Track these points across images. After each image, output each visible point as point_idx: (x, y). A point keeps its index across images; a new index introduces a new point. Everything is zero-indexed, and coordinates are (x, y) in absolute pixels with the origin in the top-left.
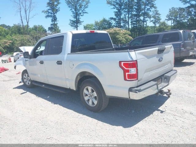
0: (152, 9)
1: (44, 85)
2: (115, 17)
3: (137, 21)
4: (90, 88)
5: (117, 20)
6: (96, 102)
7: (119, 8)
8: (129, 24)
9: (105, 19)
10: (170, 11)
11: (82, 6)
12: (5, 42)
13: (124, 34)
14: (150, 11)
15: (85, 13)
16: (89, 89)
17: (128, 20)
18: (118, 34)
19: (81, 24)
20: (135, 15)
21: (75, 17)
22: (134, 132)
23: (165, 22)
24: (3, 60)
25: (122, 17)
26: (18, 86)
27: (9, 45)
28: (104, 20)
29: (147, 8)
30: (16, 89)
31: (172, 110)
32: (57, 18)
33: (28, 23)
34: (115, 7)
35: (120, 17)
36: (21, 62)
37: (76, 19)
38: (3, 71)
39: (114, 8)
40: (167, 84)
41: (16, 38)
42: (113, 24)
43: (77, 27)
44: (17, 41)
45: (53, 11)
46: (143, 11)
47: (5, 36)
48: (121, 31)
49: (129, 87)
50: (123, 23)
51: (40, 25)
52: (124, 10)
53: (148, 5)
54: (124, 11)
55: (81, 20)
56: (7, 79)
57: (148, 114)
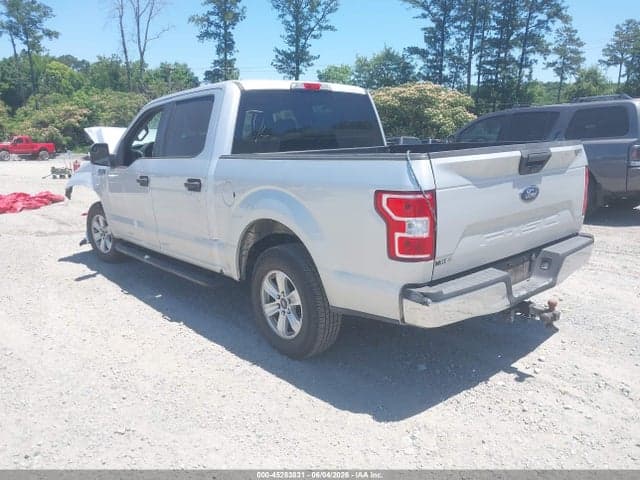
0: (553, 22)
1: (147, 257)
2: (423, 46)
3: (498, 62)
4: (281, 277)
5: (430, 57)
6: (297, 326)
7: (442, 18)
8: (469, 72)
9: (391, 51)
10: (617, 34)
11: (319, 4)
12: (67, 111)
13: (452, 105)
14: (548, 29)
15: (327, 28)
16: (278, 280)
17: (466, 58)
18: (430, 103)
19: (312, 64)
20: (494, 43)
21: (294, 41)
22: (407, 439)
23: (597, 68)
24: (56, 167)
25: (447, 47)
26: (76, 252)
27: (79, 122)
28: (389, 56)
29: (539, 21)
30: (68, 263)
31: (559, 372)
32: (233, 43)
33: (142, 54)
34: (427, 13)
35: (442, 47)
36: (87, 176)
37: (297, 46)
38: (46, 204)
39: (424, 16)
40: (547, 283)
41: (103, 102)
42: (416, 71)
43: (296, 74)
44: (104, 111)
45: (223, 19)
46: (523, 30)
47: (69, 94)
48: (443, 93)
49: (402, 285)
50: (451, 66)
51: (181, 63)
52: (458, 23)
53: (540, 9)
54: (455, 27)
55: (311, 51)
56: (51, 228)
57: (470, 382)
